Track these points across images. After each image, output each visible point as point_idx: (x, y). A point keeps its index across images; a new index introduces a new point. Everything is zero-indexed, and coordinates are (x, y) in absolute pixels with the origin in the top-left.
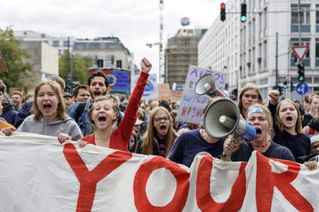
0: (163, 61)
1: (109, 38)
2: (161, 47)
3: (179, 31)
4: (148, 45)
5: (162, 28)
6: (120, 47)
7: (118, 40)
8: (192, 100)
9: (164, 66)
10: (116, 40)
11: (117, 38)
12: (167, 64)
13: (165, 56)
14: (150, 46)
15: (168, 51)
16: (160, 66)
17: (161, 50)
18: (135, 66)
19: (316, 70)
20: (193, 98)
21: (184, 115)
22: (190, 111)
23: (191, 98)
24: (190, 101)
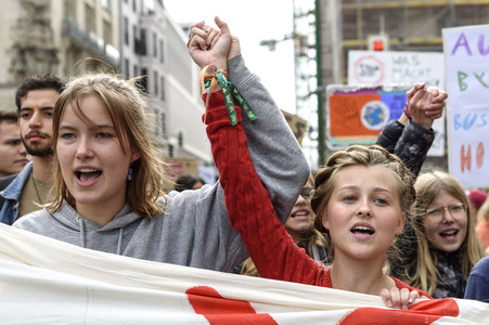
8: (479, 121)
14: (271, 44)
20: (479, 115)
21: (469, 168)
22: (482, 153)
23: (475, 116)
24: (473, 127)
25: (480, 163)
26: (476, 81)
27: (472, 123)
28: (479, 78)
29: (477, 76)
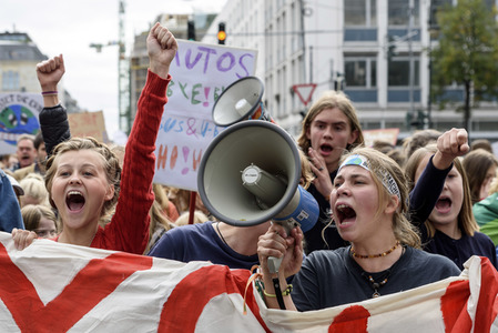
0: (125, 82)
1: (7, 34)
2: (122, 49)
3: (159, 19)
4: (93, 46)
5: (122, 10)
6: (31, 53)
7: (28, 39)
8: (177, 127)
9: (127, 94)
10: (23, 38)
11: (25, 35)
12: (134, 90)
13: (130, 72)
14: (99, 47)
15: (135, 61)
16: (120, 92)
17: (121, 58)
18: (66, 93)
19: (389, 109)
20: (178, 122)
21: (164, 167)
22: (176, 156)
23: (175, 122)
24: (172, 131)
25: (173, 164)
26: (180, 91)
27: (171, 127)
28: (182, 88)
29: (181, 86)
